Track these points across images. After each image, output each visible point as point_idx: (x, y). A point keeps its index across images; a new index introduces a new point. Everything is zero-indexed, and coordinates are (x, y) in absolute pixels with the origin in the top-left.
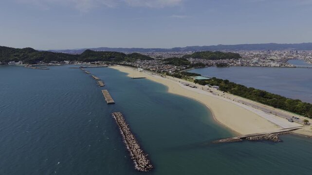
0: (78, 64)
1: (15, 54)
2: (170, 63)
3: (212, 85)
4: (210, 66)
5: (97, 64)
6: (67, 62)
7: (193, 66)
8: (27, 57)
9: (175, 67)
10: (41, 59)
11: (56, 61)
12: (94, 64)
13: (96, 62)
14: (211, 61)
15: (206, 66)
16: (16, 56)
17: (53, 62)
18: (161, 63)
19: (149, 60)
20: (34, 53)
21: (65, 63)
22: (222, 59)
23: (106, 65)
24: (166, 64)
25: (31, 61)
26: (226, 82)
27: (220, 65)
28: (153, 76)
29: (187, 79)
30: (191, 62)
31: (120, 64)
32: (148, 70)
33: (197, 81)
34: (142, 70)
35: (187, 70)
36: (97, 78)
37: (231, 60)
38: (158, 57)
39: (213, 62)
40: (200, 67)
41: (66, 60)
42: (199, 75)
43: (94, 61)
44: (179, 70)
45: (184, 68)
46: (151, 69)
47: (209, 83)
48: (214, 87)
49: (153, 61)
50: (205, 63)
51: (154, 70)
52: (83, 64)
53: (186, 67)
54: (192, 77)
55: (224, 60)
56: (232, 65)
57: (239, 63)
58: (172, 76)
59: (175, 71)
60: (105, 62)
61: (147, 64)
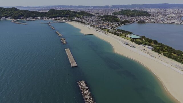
1: (5, 12)
2: (106, 20)
3: (145, 44)
4: (133, 22)
5: (59, 20)
6: (39, 18)
7: (122, 22)
8: (13, 14)
9: (111, 23)
10: (22, 16)
11: (32, 17)
12: (57, 19)
13: (58, 18)
14: (132, 17)
15: (131, 23)
16: (5, 13)
17: (30, 18)
18: (100, 20)
19: (91, 16)
20: (17, 11)
21: (38, 18)
22: (138, 16)
23: (64, 21)
24: (104, 20)
25: (15, 17)
26: (155, 42)
27: (141, 22)
28: (98, 33)
29: (124, 37)
30: (120, 19)
31: (73, 20)
32: (93, 26)
33: (133, 40)
34: (89, 26)
35: (119, 26)
36: (60, 35)
37: (145, 17)
38: (96, 14)
39: (134, 19)
40: (127, 23)
41: (38, 16)
42: (131, 33)
43: (56, 17)
44: (114, 26)
45: (117, 24)
46: (95, 26)
47: (143, 43)
48: (148, 48)
49: (95, 17)
50: (129, 20)
51: (98, 26)
52: (49, 20)
53: (119, 24)
54: (127, 35)
55: (140, 17)
56: (147, 22)
57: (153, 20)
58: (112, 33)
59: (112, 28)
60: (63, 17)
61: (91, 20)
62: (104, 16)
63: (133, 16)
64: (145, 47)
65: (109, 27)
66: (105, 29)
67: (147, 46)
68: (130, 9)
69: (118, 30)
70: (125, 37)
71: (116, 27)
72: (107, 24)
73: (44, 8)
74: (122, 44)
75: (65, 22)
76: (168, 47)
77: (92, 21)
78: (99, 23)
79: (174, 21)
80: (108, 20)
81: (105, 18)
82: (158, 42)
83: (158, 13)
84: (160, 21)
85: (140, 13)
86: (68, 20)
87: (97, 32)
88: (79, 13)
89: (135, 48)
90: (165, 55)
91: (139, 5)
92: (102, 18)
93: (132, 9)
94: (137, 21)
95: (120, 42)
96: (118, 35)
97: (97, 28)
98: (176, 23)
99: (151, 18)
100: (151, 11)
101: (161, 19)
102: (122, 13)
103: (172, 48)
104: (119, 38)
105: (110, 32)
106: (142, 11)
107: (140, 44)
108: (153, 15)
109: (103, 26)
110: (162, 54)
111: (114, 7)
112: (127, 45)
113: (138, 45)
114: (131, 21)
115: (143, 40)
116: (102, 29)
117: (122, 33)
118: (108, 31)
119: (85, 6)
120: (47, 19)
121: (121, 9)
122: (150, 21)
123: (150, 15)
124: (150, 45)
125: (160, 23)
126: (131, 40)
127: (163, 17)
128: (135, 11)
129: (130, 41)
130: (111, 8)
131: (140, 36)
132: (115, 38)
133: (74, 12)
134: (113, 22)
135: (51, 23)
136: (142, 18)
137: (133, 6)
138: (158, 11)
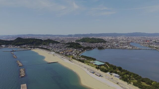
0: (11, 48)
2: (71, 47)
3: (111, 72)
4: (94, 48)
5: (24, 47)
6: (4, 46)
7: (85, 49)
9: (75, 50)
13: (23, 46)
15: (92, 49)
18: (65, 46)
19: (57, 43)
22: (97, 43)
24: (68, 47)
26: (120, 69)
27: (100, 48)
28: (63, 60)
29: (88, 63)
30: (82, 45)
31: (39, 48)
32: (58, 53)
33: (98, 67)
34: (54, 53)
35: (83, 52)
36: (20, 64)
37: (102, 43)
38: (62, 41)
39: (93, 45)
40: (89, 49)
41: (3, 45)
42: (94, 60)
43: (22, 45)
44: (78, 52)
46: (60, 53)
47: (108, 70)
48: (115, 76)
49: (60, 44)
50: (90, 46)
51: (62, 53)
52: (14, 47)
53: (82, 50)
54: (92, 62)
55: (99, 44)
56: (106, 48)
57: (110, 46)
58: (77, 60)
59: (76, 54)
60: (29, 45)
61: (56, 47)
62: (69, 43)
63: (92, 43)
64: (111, 75)
65: (73, 54)
66: (69, 56)
67: (114, 74)
68: (89, 37)
69: (82, 56)
70: (90, 64)
71: (80, 53)
72: (72, 50)
73: (13, 37)
74: (88, 72)
75: (30, 50)
76: (134, 74)
77: (58, 47)
78: (64, 50)
79: (126, 46)
81: (69, 45)
82: (123, 69)
83: (111, 40)
85: (98, 41)
86: (34, 48)
87: (61, 59)
88: (45, 41)
89: (102, 77)
90: (135, 84)
91: (96, 34)
92: (66, 45)
93: (91, 37)
94: (97, 47)
95: (86, 70)
96: (83, 62)
97: (62, 55)
98: (128, 48)
99: (107, 44)
100: (106, 38)
101: (115, 45)
102: (84, 40)
103: (138, 75)
104: (84, 65)
105: (75, 59)
106: (99, 38)
107: (106, 71)
108: (109, 43)
109: (68, 52)
110: (132, 83)
111: (76, 35)
112: (93, 73)
113: (104, 73)
114: (92, 47)
115: (107, 67)
116: (67, 56)
117: (86, 59)
118: (73, 58)
119: (52, 35)
120: (12, 47)
121: (82, 37)
122: (107, 46)
123: (106, 42)
124: (116, 73)
125: (116, 48)
126: (97, 68)
127: (116, 44)
128: (93, 39)
129: (95, 68)
130: (74, 36)
131: (103, 62)
132: (80, 65)
133: (41, 40)
134: (76, 48)
135: (15, 51)
137: (91, 35)
138: (111, 39)
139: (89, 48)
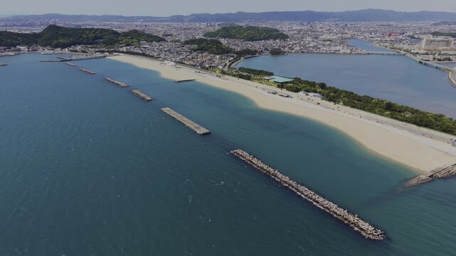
2: (202, 50)
6: (24, 48)
7: (240, 54)
9: (218, 57)
12: (76, 51)
15: (257, 55)
18: (186, 49)
19: (160, 41)
22: (264, 39)
23: (99, 54)
26: (323, 86)
27: (276, 52)
28: (203, 76)
29: (260, 81)
31: (123, 52)
32: (182, 63)
36: (121, 84)
37: (278, 41)
38: (165, 36)
39: (257, 45)
40: (249, 56)
41: (20, 44)
44: (228, 62)
45: (232, 58)
46: (186, 62)
48: (315, 96)
50: (250, 49)
51: (192, 63)
54: (266, 78)
55: (268, 42)
56: (289, 52)
57: (298, 48)
58: (234, 76)
59: (225, 65)
61: (166, 51)
63: (252, 39)
64: (307, 95)
69: (242, 69)
70: (263, 82)
71: (232, 64)
72: (209, 57)
75: (104, 57)
78: (190, 57)
79: (337, 48)
80: (206, 50)
83: (299, 32)
84: (311, 49)
86: (110, 52)
88: (126, 35)
89: (292, 97)
92: (187, 46)
94: (266, 49)
96: (248, 78)
98: (342, 51)
99: (291, 43)
100: (283, 27)
101: (311, 45)
102: (228, 33)
105: (229, 74)
106: (267, 28)
108: (293, 38)
109: (203, 62)
111: (197, 18)
112: (275, 94)
113: (293, 93)
114: (256, 51)
116: (207, 70)
117: (252, 75)
118: (223, 72)
122: (291, 49)
123: (287, 37)
125: (312, 52)
126: (279, 86)
127: (313, 41)
129: (275, 88)
133: (114, 32)
136: (271, 43)
139: (251, 53)
